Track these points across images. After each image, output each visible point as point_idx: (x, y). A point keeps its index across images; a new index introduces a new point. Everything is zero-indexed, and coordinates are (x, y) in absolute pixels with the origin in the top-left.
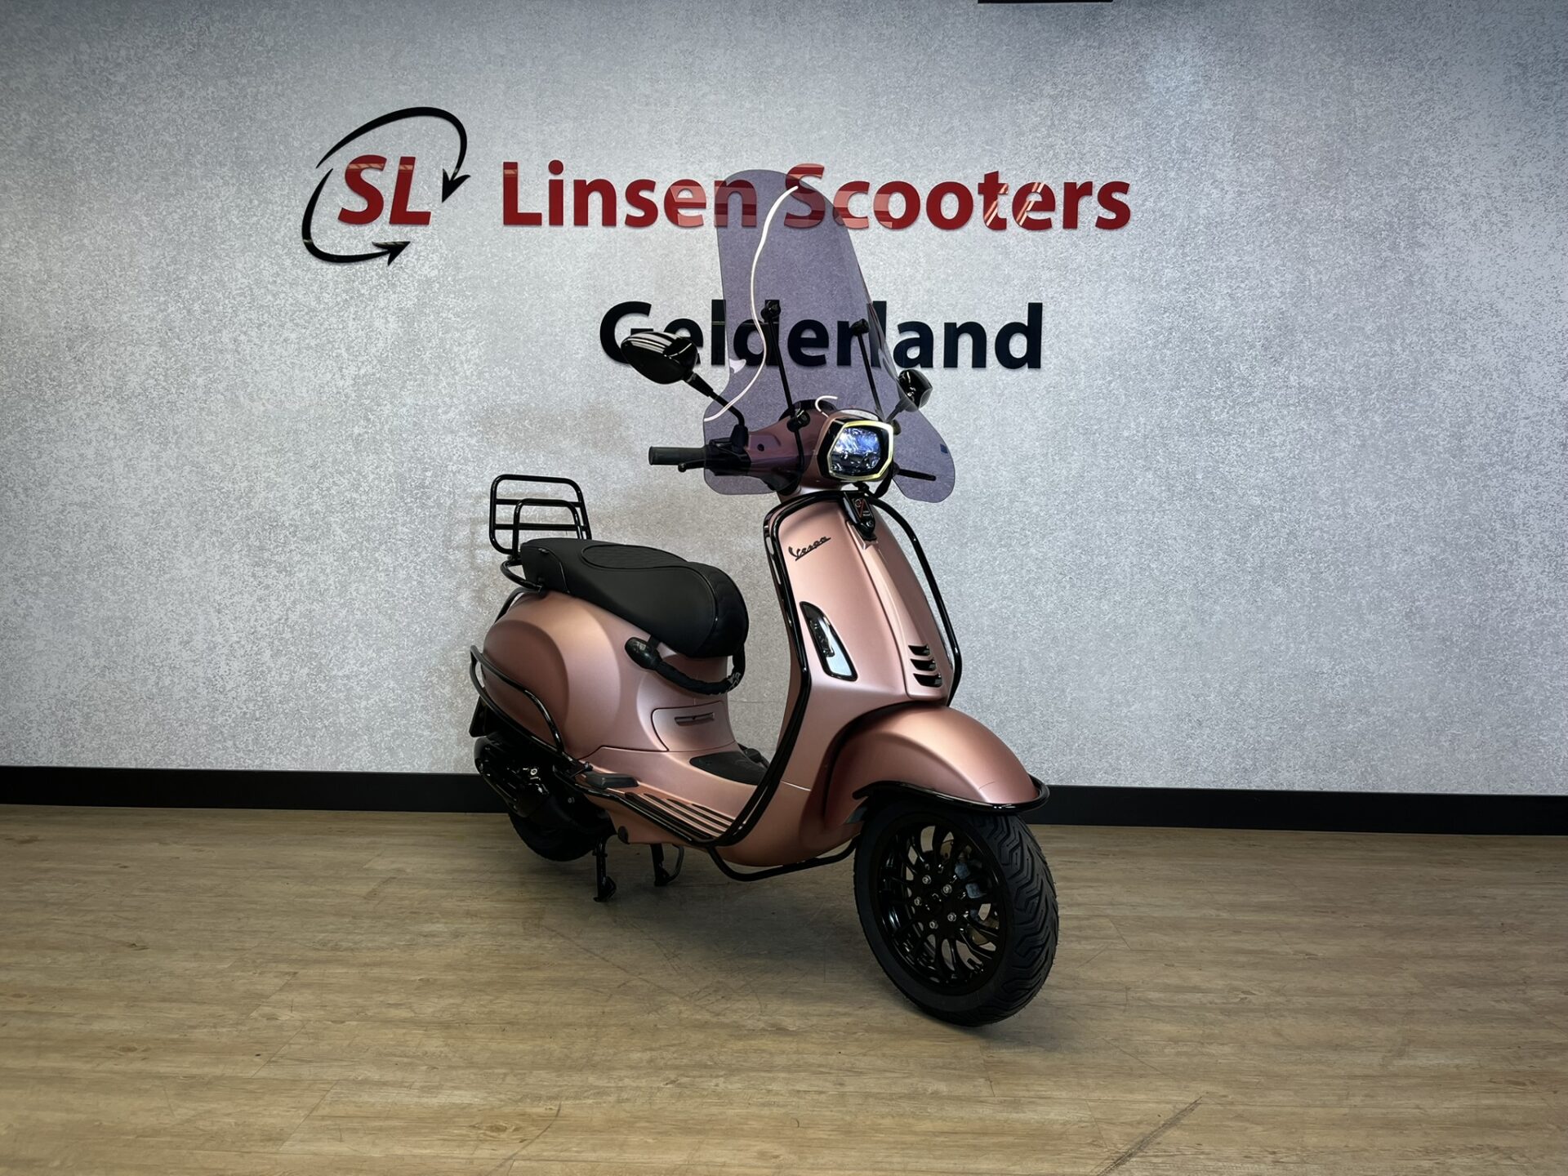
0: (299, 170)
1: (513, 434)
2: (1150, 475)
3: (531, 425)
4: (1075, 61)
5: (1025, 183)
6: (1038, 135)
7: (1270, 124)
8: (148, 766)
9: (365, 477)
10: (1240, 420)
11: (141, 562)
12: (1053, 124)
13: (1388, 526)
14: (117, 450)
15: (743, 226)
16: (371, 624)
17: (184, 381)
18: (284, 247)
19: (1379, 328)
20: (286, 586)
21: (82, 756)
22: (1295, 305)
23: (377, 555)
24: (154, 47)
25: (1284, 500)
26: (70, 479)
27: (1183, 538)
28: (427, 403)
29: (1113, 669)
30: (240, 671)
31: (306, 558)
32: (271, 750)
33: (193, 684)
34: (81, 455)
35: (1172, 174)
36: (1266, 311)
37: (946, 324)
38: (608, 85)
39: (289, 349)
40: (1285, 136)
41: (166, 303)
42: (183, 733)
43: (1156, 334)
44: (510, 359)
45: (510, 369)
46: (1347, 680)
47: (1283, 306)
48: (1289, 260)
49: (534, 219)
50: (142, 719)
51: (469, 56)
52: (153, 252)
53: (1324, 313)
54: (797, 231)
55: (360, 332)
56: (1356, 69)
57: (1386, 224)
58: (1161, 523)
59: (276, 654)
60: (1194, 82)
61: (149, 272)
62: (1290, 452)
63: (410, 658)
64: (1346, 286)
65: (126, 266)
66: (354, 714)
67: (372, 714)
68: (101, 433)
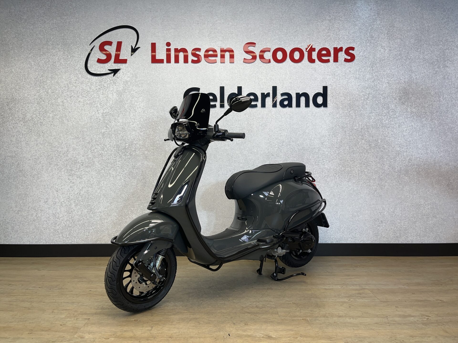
0: (83, 46)
1: (155, 131)
2: (363, 141)
3: (161, 128)
4: (336, 8)
5: (321, 48)
6: (325, 32)
7: (399, 28)
8: (33, 244)
9: (106, 146)
10: (392, 123)
11: (31, 175)
12: (329, 29)
13: (441, 156)
14: (23, 138)
15: (230, 63)
16: (108, 194)
17: (45, 115)
18: (79, 71)
19: (436, 93)
20: (80, 183)
21: (11, 240)
22: (409, 85)
23: (110, 172)
24: (36, 7)
25: (407, 148)
26: (7, 148)
27: (375, 161)
28: (126, 121)
29: (353, 205)
30: (64, 211)
31: (86, 173)
32: (75, 237)
33: (48, 216)
34: (11, 140)
35: (368, 44)
36: (400, 88)
37: (296, 93)
38: (185, 18)
39: (80, 104)
40: (403, 32)
41: (39, 90)
42: (45, 232)
43: (364, 95)
44: (154, 107)
45: (154, 110)
46: (429, 207)
47: (405, 86)
48: (407, 71)
49: (161, 61)
50: (31, 228)
51: (139, 9)
52: (35, 73)
53: (418, 88)
54: (247, 64)
55: (104, 98)
56: (425, 11)
57: (436, 60)
58: (367, 157)
59: (76, 205)
60: (374, 15)
61: (34, 80)
62: (409, 133)
63: (121, 205)
64: (425, 80)
65: (26, 78)
66: (102, 224)
67: (109, 224)
68: (18, 133)
